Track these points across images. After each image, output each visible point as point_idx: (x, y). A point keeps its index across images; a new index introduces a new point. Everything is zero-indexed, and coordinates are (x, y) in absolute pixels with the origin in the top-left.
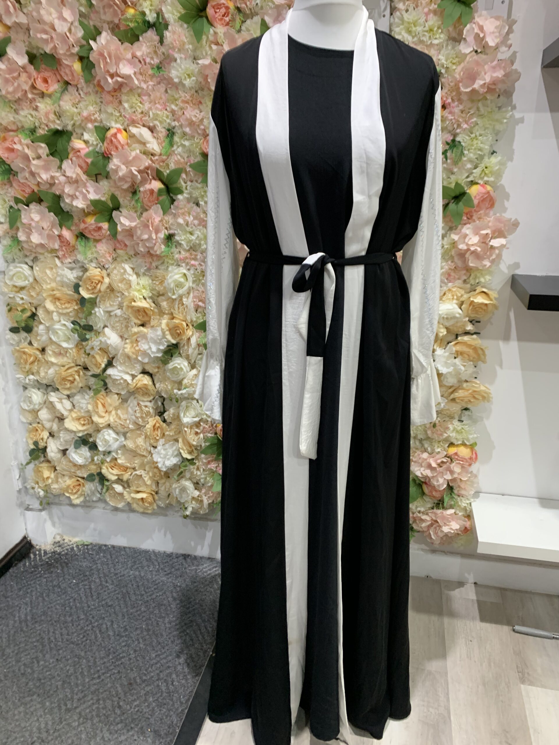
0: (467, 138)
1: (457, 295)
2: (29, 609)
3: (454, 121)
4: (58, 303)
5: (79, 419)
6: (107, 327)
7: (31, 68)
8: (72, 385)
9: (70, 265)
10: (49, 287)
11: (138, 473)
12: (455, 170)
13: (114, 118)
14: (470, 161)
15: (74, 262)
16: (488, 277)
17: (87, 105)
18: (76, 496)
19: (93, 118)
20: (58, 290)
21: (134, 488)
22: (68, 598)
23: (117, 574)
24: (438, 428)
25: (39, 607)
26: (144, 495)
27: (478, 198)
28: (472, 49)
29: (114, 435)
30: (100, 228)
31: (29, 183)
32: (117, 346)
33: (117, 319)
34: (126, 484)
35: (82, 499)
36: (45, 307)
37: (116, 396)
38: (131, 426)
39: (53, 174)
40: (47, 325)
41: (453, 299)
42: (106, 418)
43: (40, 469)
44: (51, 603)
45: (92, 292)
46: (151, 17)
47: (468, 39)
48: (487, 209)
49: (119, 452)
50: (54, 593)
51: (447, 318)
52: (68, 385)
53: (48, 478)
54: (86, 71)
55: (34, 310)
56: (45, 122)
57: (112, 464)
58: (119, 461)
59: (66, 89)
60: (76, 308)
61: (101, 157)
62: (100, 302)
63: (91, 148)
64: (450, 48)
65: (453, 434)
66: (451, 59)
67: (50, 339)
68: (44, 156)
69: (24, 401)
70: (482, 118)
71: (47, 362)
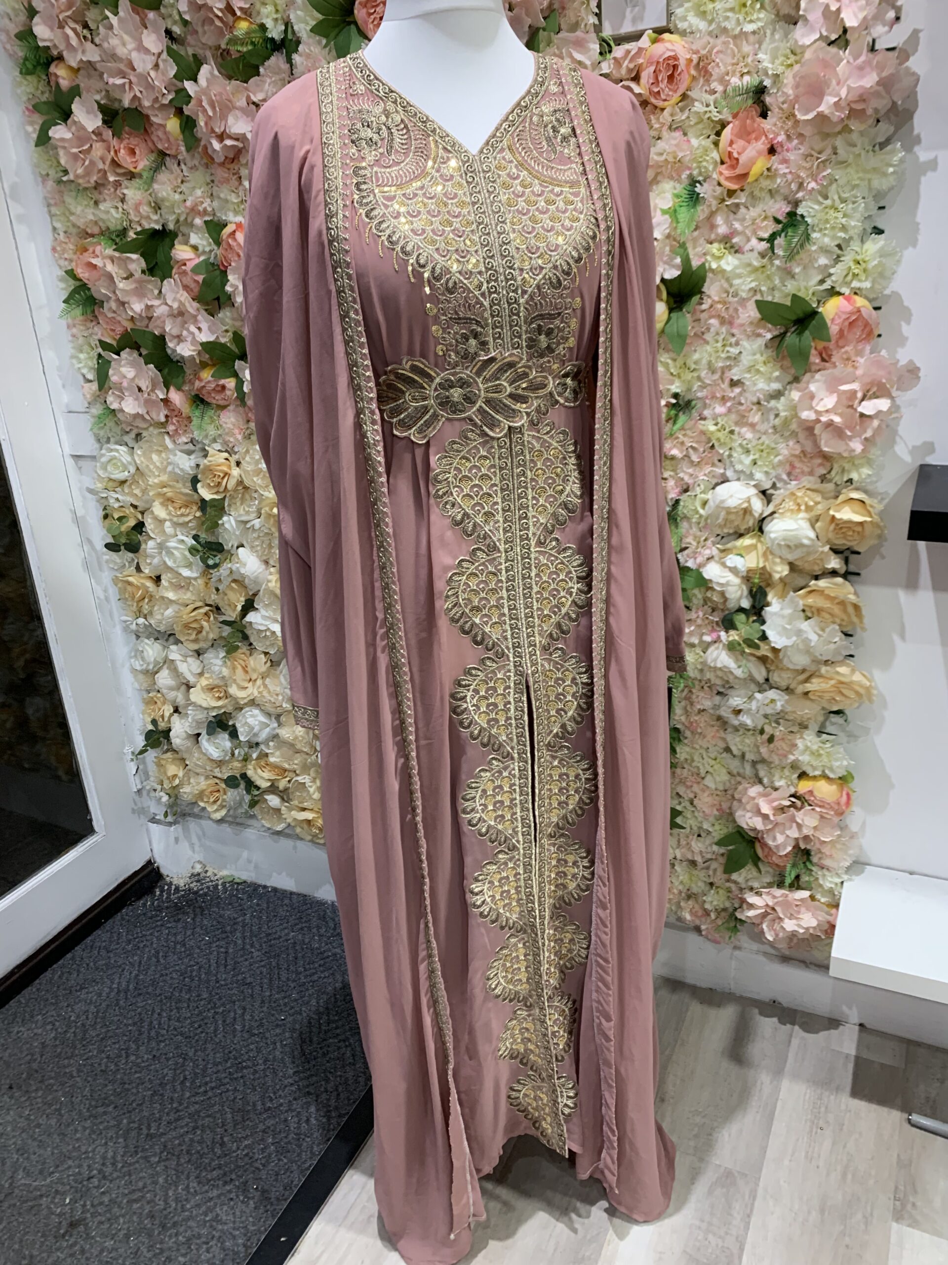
0: (816, 207)
1: (806, 504)
2: (135, 972)
3: (789, 177)
4: (171, 508)
5: (211, 689)
6: (242, 546)
7: (108, 133)
8: (200, 636)
9: (186, 447)
10: (156, 481)
11: (299, 778)
12: (797, 270)
13: (231, 207)
14: (825, 250)
15: (192, 442)
16: (866, 471)
17: (194, 188)
18: (215, 807)
19: (201, 208)
20: (170, 486)
21: (295, 802)
22: (192, 963)
23: (268, 935)
24: (777, 743)
25: (150, 972)
26: (309, 815)
27: (838, 321)
28: (818, 36)
29: (262, 718)
30: (223, 387)
31: (119, 318)
32: (257, 577)
33: (255, 535)
34: (284, 795)
35: (223, 812)
36: (152, 512)
37: (263, 656)
38: (284, 705)
39: (149, 303)
40: (159, 541)
41: (799, 510)
42: (249, 691)
43: (163, 762)
44: (166, 969)
45: (215, 490)
46: (275, 32)
47: (809, 17)
48: (859, 341)
49: (271, 744)
50: (174, 953)
51: (789, 546)
52: (193, 637)
53: (175, 776)
54: (187, 133)
55: (140, 517)
56: (137, 219)
57: (262, 763)
58: (272, 759)
59: (163, 163)
60: (198, 514)
61: (218, 272)
62: (229, 505)
63: (202, 258)
64: (777, 37)
65: (805, 758)
66: (781, 59)
67: (165, 563)
68: (138, 274)
69: (135, 656)
70: (847, 167)
71: (163, 598)
